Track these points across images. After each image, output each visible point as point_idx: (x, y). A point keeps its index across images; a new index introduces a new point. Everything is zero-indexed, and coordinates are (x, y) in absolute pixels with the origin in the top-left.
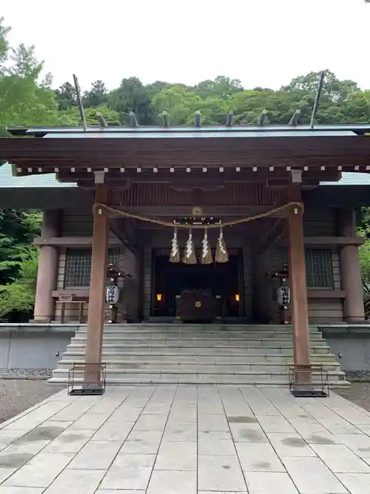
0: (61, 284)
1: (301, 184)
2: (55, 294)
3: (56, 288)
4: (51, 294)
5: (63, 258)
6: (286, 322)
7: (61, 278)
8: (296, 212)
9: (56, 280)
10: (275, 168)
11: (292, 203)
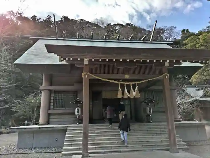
0: (52, 107)
1: (168, 66)
2: (50, 112)
3: (49, 109)
4: (48, 112)
5: (52, 95)
6: (151, 122)
7: (52, 104)
8: (166, 78)
9: (50, 105)
10: (156, 61)
11: (165, 74)
